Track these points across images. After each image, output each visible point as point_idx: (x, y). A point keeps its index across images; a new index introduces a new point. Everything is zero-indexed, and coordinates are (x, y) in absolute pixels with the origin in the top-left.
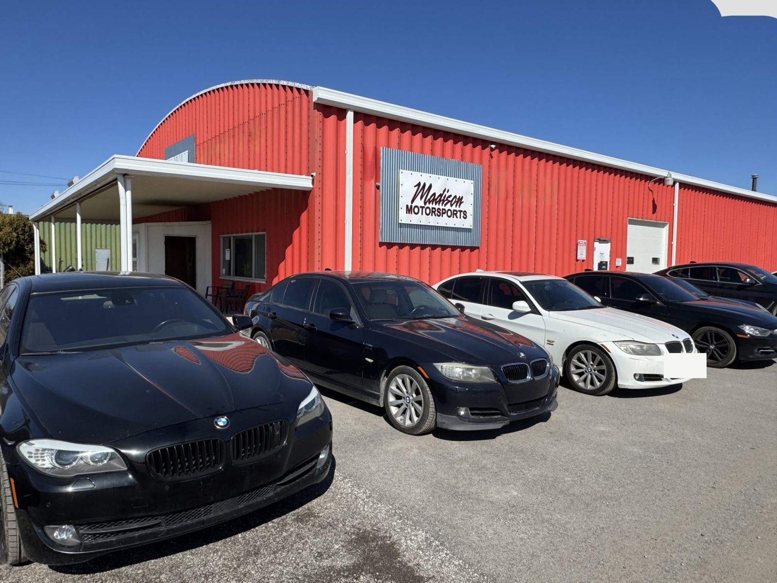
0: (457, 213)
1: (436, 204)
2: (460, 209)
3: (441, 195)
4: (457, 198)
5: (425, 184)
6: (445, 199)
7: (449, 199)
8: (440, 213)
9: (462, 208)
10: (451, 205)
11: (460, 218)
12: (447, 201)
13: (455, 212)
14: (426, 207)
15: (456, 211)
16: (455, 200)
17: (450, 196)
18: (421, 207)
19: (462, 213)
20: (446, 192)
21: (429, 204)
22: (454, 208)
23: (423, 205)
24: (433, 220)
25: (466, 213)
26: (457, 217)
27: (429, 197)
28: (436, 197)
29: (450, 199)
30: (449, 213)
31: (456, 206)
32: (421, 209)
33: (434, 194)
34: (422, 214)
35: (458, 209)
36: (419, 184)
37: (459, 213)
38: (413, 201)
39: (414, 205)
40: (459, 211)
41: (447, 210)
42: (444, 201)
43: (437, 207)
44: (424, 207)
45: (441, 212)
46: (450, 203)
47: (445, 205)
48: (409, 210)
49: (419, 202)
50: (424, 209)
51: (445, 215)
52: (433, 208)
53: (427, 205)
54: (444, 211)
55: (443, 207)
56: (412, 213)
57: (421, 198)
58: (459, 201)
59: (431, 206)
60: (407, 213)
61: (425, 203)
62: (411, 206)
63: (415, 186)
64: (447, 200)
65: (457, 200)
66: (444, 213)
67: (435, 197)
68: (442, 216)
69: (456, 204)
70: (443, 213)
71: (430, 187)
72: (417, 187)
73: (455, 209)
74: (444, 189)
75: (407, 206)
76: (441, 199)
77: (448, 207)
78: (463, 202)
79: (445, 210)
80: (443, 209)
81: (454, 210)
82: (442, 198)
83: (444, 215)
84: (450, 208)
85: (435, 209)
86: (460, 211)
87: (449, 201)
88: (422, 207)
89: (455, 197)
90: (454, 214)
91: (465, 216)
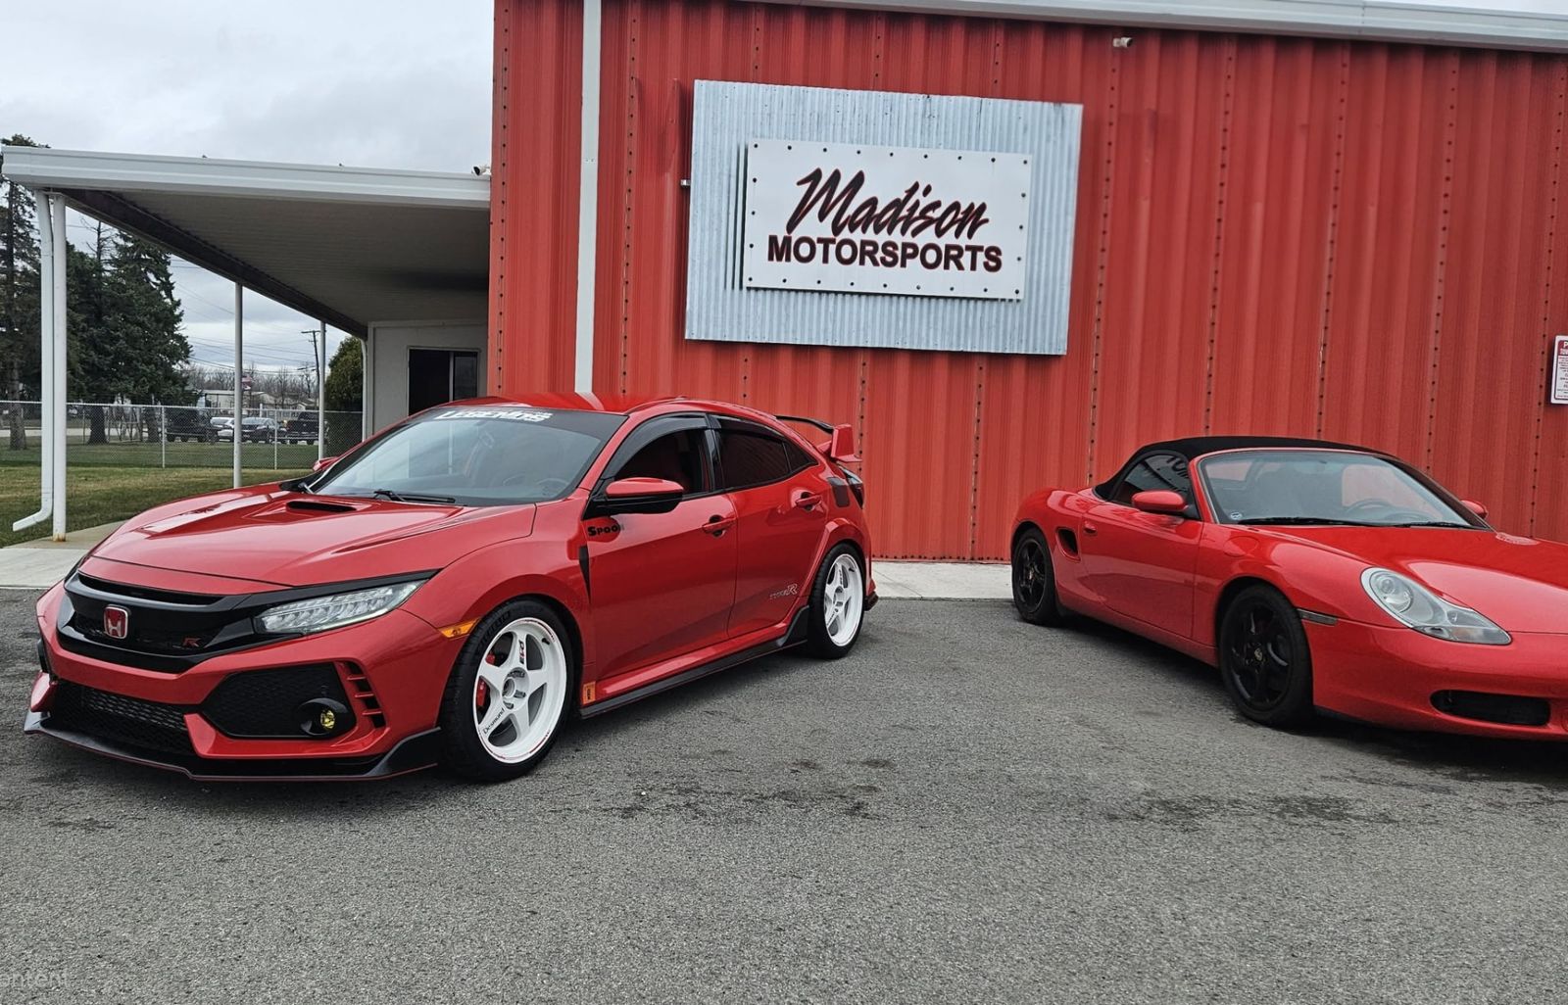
0: (961, 254)
1: (877, 231)
2: (973, 242)
3: (897, 204)
4: (964, 207)
5: (836, 176)
6: (917, 214)
7: (930, 214)
8: (895, 257)
9: (983, 237)
10: (939, 233)
11: (973, 267)
12: (921, 222)
13: (954, 252)
14: (838, 239)
15: (958, 248)
16: (953, 213)
17: (937, 205)
18: (820, 240)
19: (981, 257)
20: (918, 195)
21: (852, 230)
22: (949, 238)
23: (830, 235)
24: (868, 276)
25: (998, 251)
26: (960, 267)
27: (850, 211)
28: (878, 211)
29: (936, 214)
30: (931, 256)
31: (957, 234)
32: (820, 247)
33: (873, 202)
34: (825, 260)
35: (963, 241)
36: (816, 176)
37: (967, 256)
38: (792, 225)
39: (795, 236)
40: (968, 248)
41: (920, 248)
42: (908, 221)
43: (882, 238)
44: (833, 241)
45: (899, 253)
46: (933, 227)
47: (915, 233)
48: (779, 250)
49: (814, 226)
50: (832, 248)
51: (914, 263)
52: (864, 243)
53: (845, 234)
54: (910, 251)
55: (908, 238)
56: (788, 259)
57: (822, 216)
58: (973, 217)
59: (857, 236)
60: (771, 258)
61: (837, 230)
62: (787, 240)
63: (799, 183)
64: (923, 215)
65: (960, 216)
66: (913, 256)
67: (874, 208)
68: (903, 265)
69: (955, 227)
70: (905, 256)
71: (859, 180)
72: (807, 186)
73: (954, 241)
74: (909, 186)
75: (773, 240)
76: (899, 214)
77: (928, 236)
78: (986, 221)
79: (914, 246)
80: (905, 246)
81: (949, 248)
82: (904, 213)
83: (908, 261)
84: (935, 240)
85: (874, 244)
86: (974, 250)
87: (930, 221)
88: (826, 242)
89: (956, 206)
90: (951, 257)
91: (992, 264)
